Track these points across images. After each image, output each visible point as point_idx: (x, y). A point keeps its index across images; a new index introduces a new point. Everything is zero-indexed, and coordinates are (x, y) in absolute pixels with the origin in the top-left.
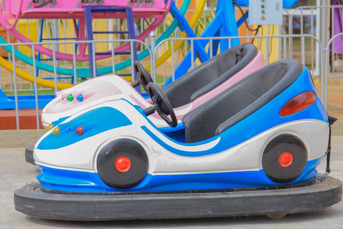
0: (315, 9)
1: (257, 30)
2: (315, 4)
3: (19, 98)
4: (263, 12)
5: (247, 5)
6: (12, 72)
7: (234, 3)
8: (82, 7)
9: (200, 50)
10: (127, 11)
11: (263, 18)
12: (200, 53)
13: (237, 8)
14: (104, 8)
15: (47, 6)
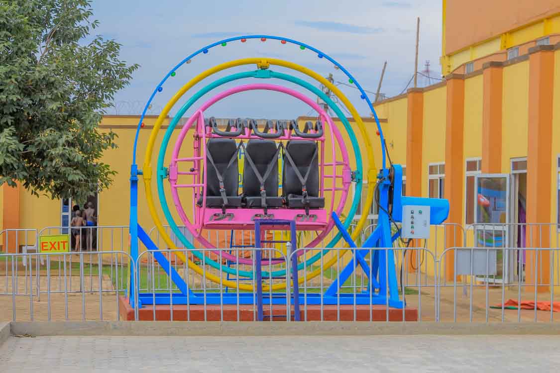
0: (505, 225)
1: (408, 243)
2: (505, 222)
3: (207, 295)
4: (412, 227)
5: (400, 221)
6: (203, 276)
7: (390, 219)
8: (254, 220)
9: (360, 259)
10: (291, 224)
11: (412, 233)
12: (360, 261)
13: (392, 224)
14: (271, 221)
15: (226, 219)
